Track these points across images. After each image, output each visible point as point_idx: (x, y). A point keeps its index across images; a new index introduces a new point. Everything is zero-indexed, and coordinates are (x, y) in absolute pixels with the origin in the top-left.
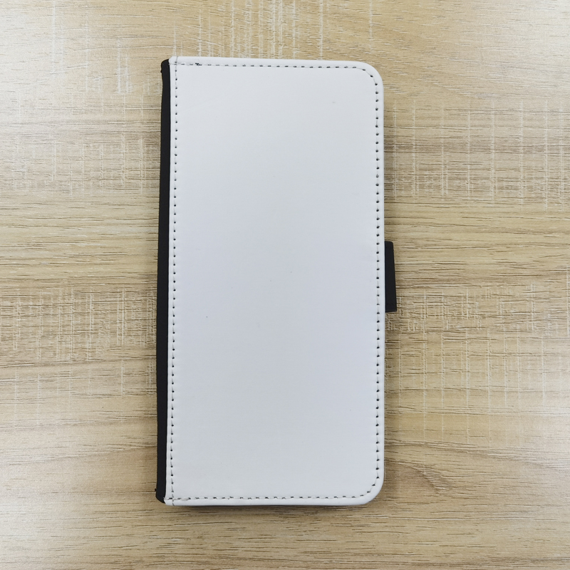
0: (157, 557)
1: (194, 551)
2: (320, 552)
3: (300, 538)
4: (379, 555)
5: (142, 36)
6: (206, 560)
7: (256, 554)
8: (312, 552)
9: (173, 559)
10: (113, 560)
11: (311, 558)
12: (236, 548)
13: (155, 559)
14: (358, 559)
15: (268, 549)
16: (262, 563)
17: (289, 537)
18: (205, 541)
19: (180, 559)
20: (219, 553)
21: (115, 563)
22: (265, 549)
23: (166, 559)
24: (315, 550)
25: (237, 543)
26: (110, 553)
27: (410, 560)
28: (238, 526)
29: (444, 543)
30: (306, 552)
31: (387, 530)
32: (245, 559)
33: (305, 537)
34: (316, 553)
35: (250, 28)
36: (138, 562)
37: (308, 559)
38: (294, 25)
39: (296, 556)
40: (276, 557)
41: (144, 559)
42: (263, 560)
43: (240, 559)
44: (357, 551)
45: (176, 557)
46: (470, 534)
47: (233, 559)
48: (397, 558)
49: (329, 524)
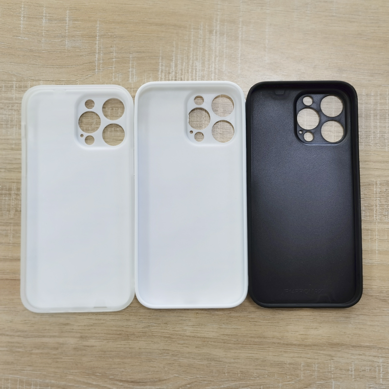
0: (143, 332)
1: (162, 331)
2: (232, 335)
3: (221, 327)
4: (264, 338)
5: (144, 52)
6: (168, 336)
7: (196, 334)
8: (227, 335)
9: (151, 334)
10: (118, 333)
11: (226, 338)
12: (185, 330)
13: (141, 334)
14: (253, 339)
15: (203, 332)
16: (199, 339)
17: (215, 326)
18: (169, 325)
19: (155, 334)
20: (176, 332)
21: (120, 334)
22: (201, 332)
23: (147, 334)
24: (229, 333)
25: (186, 328)
26: (117, 329)
27: (282, 342)
28: (187, 319)
29: (301, 333)
30: (224, 335)
31: (270, 324)
32: (190, 337)
33: (224, 326)
34: (229, 335)
35: (201, 48)
36: (132, 335)
37: (225, 338)
38: (225, 47)
39: (218, 336)
40: (207, 336)
41: (135, 333)
42: (200, 337)
43: (187, 336)
44: (253, 335)
45: (152, 333)
46: (316, 328)
47: (183, 336)
48: (275, 340)
49: (237, 320)
